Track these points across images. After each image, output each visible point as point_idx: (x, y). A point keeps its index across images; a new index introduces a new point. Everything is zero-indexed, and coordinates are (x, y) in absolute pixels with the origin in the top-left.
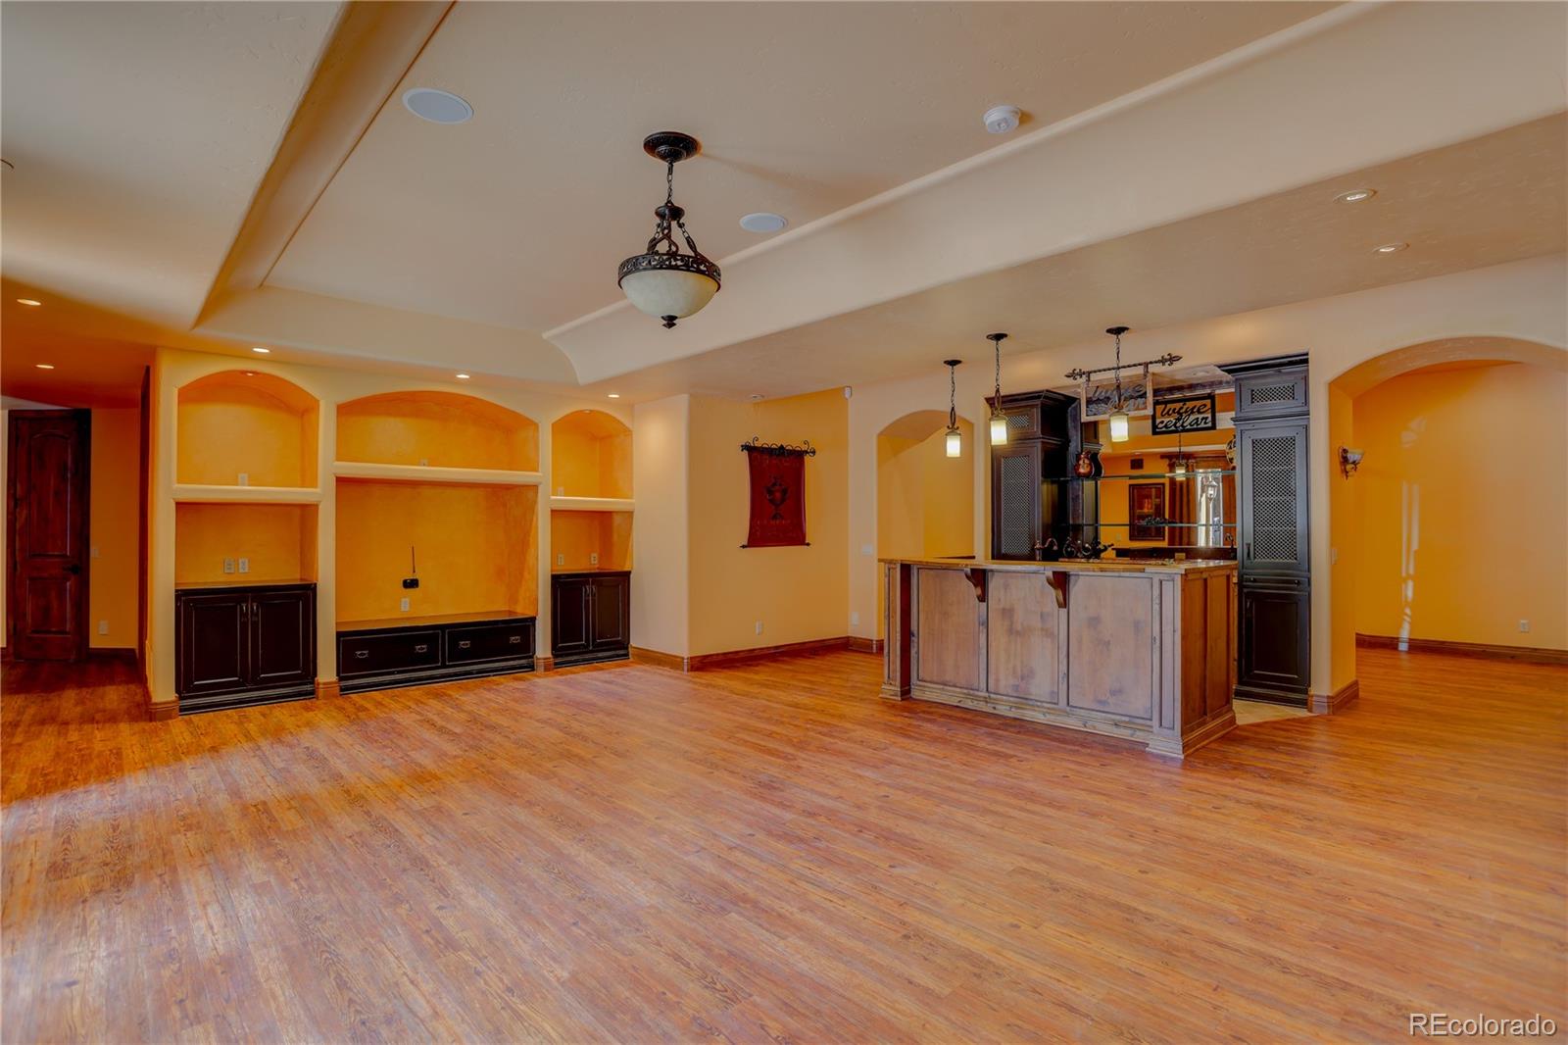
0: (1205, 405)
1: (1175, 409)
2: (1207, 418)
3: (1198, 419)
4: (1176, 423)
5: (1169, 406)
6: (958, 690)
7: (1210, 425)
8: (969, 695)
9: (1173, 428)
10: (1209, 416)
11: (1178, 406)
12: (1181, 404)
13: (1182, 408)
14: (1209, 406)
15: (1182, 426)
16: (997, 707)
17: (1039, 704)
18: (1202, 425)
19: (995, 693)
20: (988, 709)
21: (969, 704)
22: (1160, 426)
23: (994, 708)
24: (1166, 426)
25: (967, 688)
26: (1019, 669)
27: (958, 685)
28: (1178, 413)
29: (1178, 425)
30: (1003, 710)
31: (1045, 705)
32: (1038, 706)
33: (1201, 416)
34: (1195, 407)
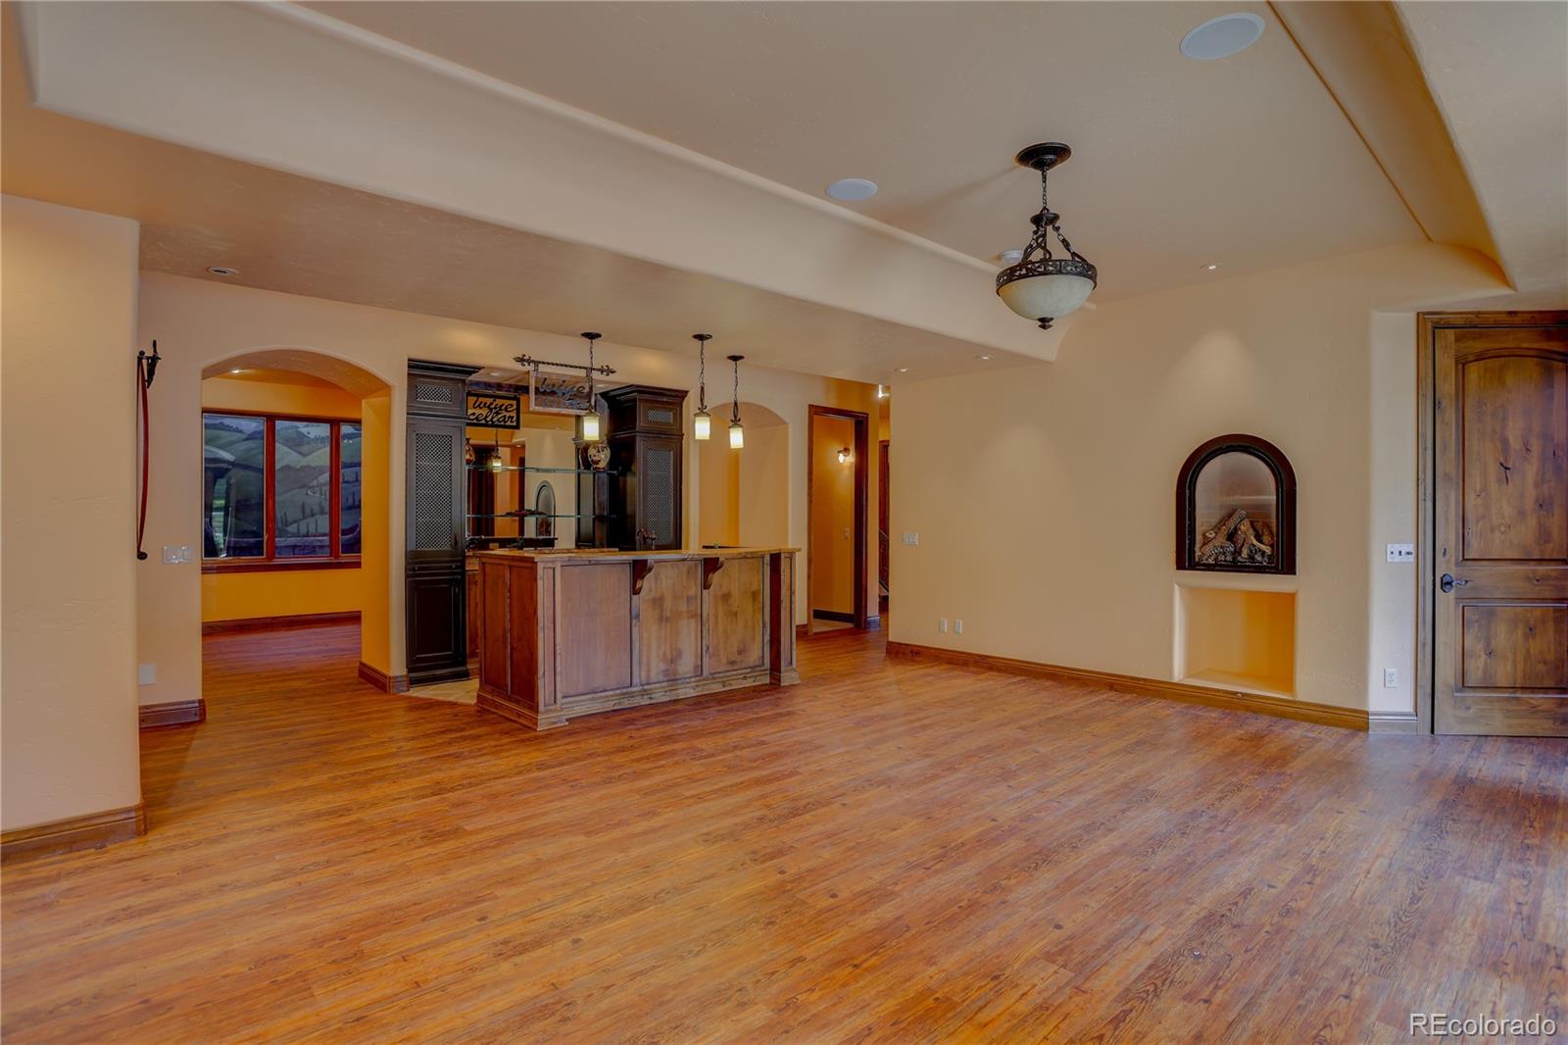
0: (512, 405)
1: (486, 403)
2: (513, 417)
3: (505, 416)
4: (486, 417)
5: (481, 399)
6: (611, 693)
7: (514, 424)
8: (624, 694)
9: (483, 422)
10: (515, 415)
11: (489, 401)
12: (491, 400)
13: (491, 404)
14: (515, 407)
15: (491, 420)
16: (653, 696)
17: (687, 680)
18: (509, 423)
19: (648, 684)
20: (645, 701)
21: (626, 703)
22: (472, 417)
23: (650, 698)
24: (477, 419)
25: (618, 689)
26: (668, 653)
27: (609, 688)
28: (489, 407)
29: (488, 419)
30: (660, 697)
31: (693, 680)
32: (688, 683)
33: (508, 414)
34: (503, 405)
